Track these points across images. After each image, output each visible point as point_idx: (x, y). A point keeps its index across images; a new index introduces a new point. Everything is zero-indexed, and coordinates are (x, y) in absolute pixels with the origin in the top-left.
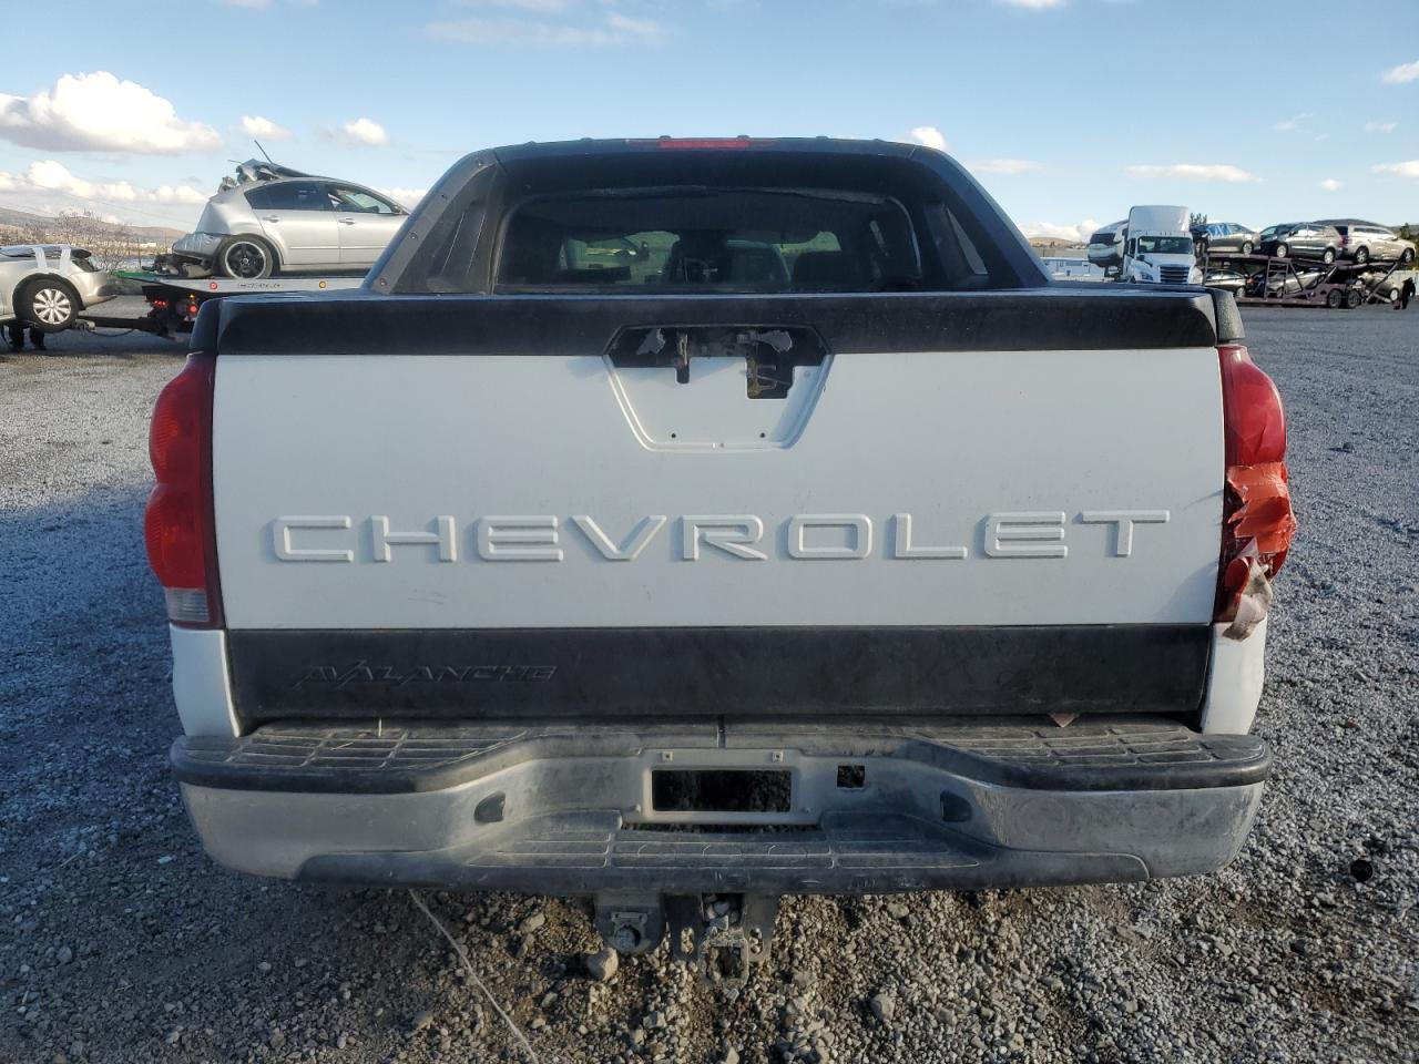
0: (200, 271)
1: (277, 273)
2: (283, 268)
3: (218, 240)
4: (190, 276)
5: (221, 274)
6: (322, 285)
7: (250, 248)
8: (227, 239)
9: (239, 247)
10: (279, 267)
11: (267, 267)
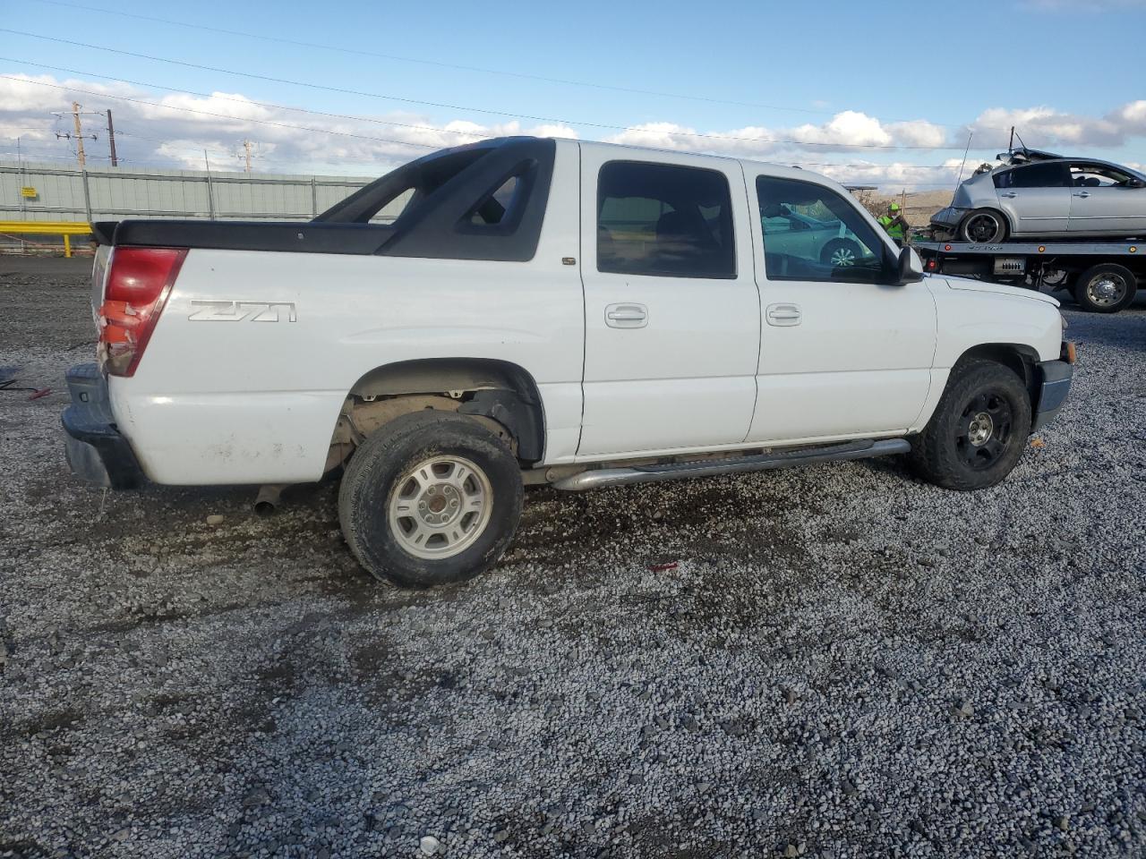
0: (946, 237)
1: (1007, 239)
2: (1012, 235)
3: (962, 213)
4: (937, 239)
5: (961, 239)
6: (1042, 249)
7: (987, 219)
8: (969, 212)
9: (979, 219)
10: (1009, 234)
11: (1000, 234)
